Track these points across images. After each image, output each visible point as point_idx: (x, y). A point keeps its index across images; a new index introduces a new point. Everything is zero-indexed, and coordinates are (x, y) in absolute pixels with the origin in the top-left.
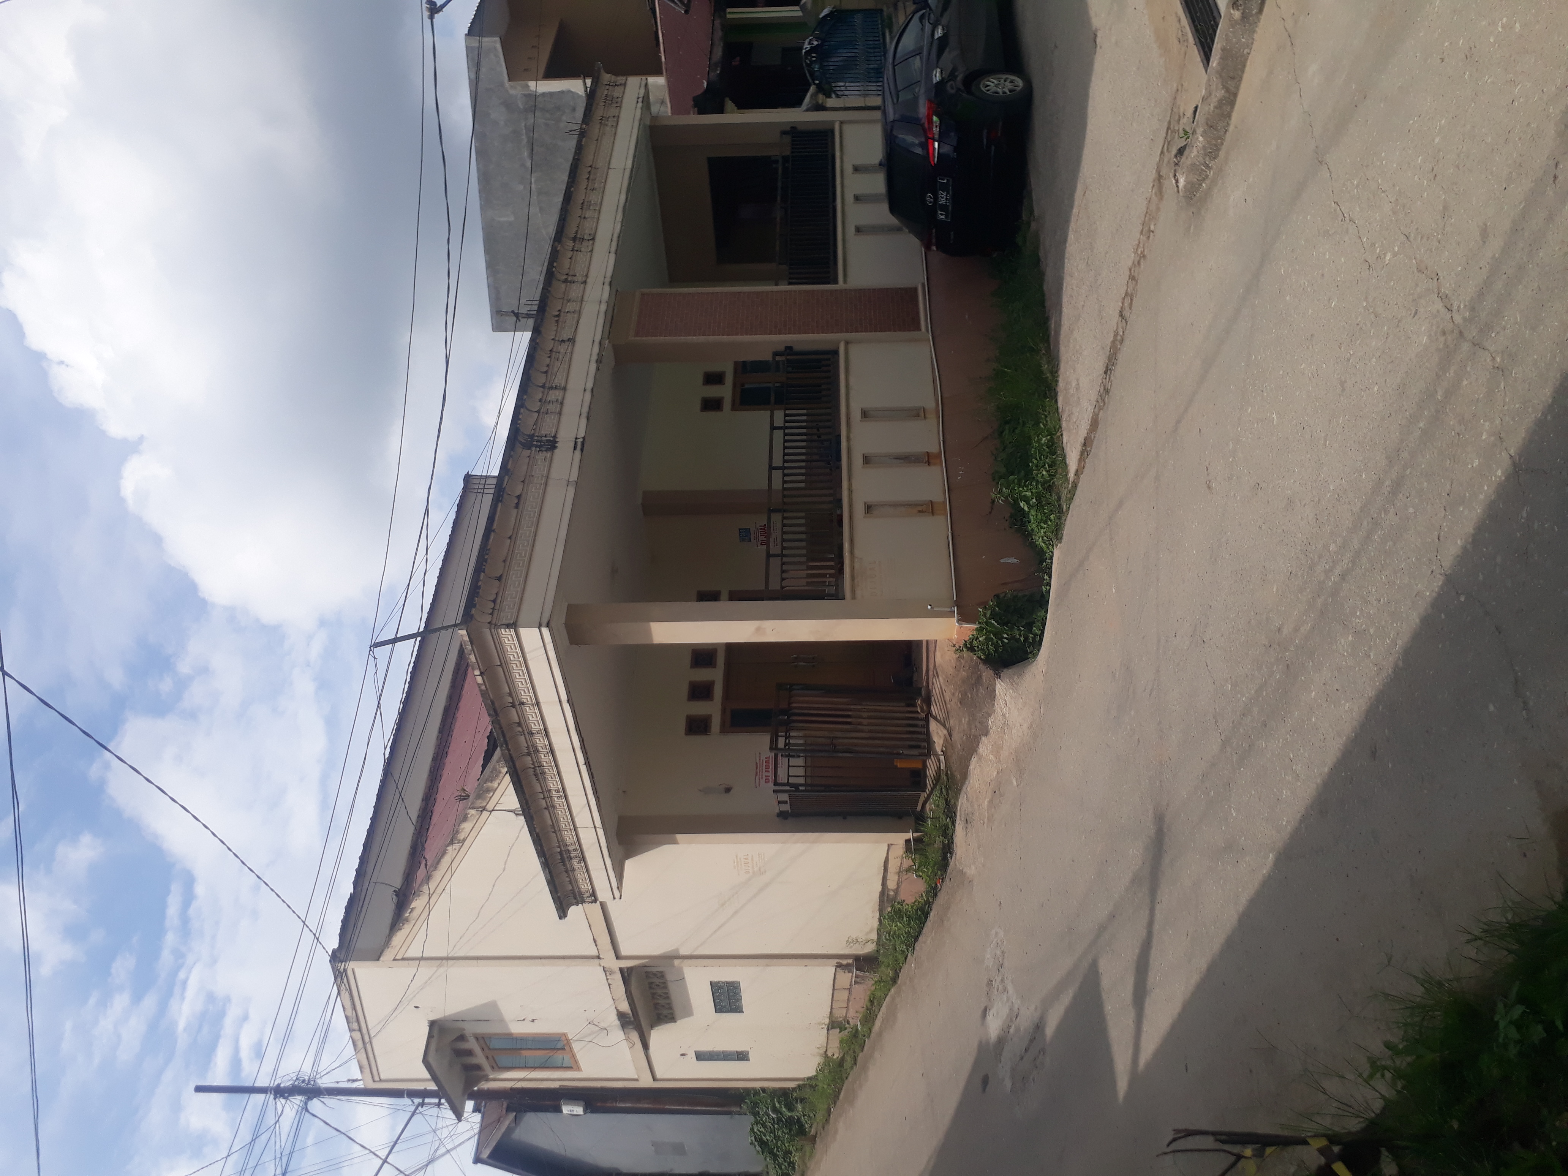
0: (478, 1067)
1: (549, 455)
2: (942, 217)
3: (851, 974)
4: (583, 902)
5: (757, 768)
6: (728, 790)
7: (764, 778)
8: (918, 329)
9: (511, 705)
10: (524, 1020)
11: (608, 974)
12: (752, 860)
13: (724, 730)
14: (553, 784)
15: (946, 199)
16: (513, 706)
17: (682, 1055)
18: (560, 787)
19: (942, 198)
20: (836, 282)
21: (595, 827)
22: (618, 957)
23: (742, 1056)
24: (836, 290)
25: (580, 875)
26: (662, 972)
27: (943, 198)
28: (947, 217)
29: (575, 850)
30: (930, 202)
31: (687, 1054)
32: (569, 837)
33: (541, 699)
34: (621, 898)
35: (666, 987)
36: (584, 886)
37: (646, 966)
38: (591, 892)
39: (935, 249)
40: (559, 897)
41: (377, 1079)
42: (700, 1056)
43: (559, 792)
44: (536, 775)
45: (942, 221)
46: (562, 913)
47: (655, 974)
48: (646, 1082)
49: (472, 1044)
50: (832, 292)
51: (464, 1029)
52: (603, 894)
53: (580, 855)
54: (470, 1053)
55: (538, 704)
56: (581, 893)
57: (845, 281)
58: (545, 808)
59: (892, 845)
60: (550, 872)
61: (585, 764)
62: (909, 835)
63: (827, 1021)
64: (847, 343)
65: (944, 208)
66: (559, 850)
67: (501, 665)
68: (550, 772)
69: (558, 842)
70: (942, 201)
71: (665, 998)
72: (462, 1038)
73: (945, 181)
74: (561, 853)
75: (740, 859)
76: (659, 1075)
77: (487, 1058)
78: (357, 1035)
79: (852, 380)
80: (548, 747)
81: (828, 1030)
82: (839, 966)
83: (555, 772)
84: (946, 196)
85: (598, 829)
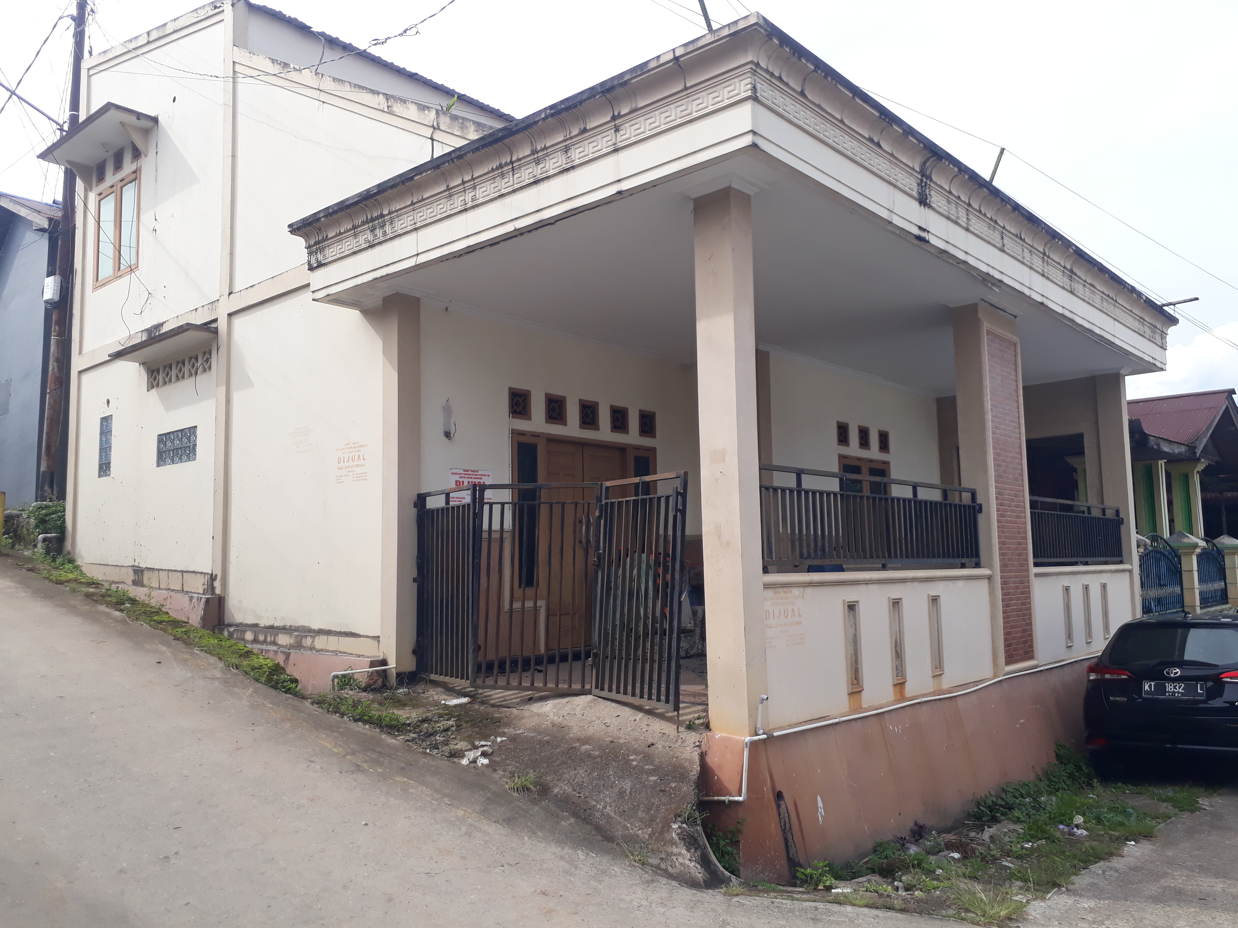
0: (101, 178)
1: (915, 194)
2: (1147, 687)
3: (201, 592)
4: (310, 254)
5: (472, 471)
6: (447, 435)
7: (461, 480)
8: (1008, 663)
9: (616, 114)
10: (156, 219)
11: (209, 306)
12: (357, 466)
13: (515, 433)
14: (485, 190)
15: (1174, 693)
16: (614, 118)
17: (108, 402)
18: (481, 200)
19: (1175, 687)
20: (1036, 565)
21: (418, 255)
22: (230, 315)
23: (104, 468)
24: (1027, 565)
25: (349, 245)
26: (210, 368)
27: (1174, 690)
28: (1147, 692)
29: (385, 233)
30: (1168, 673)
31: (108, 407)
32: (404, 223)
33: (622, 155)
34: (313, 300)
35: (191, 375)
36: (331, 253)
37: (218, 349)
38: (323, 262)
39: (1091, 678)
40: (319, 219)
41: (92, 72)
42: (106, 421)
43: (473, 200)
44: (501, 166)
45: (1141, 687)
46: (296, 229)
47: (207, 360)
48: (77, 363)
49: (128, 167)
50: (1026, 560)
51: (146, 156)
52: (319, 278)
53: (377, 241)
54: (118, 166)
55: (616, 150)
56: (322, 250)
57: (1037, 575)
58: (448, 186)
59: (379, 642)
60: (356, 203)
61: (515, 230)
62: (392, 664)
63: (143, 565)
64: (989, 578)
65: (1161, 689)
66: (385, 212)
67: (686, 89)
68: (503, 185)
69: (397, 211)
70: (1169, 687)
71: (177, 376)
72: (137, 154)
73: (1199, 691)
74: (382, 216)
75: (359, 451)
76: (85, 377)
77: (112, 187)
78: (143, 40)
79: (960, 584)
80: (544, 175)
81: (132, 566)
82: (213, 578)
83: (504, 191)
84: (1179, 692)
85: (415, 258)
